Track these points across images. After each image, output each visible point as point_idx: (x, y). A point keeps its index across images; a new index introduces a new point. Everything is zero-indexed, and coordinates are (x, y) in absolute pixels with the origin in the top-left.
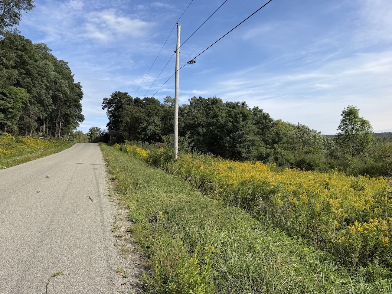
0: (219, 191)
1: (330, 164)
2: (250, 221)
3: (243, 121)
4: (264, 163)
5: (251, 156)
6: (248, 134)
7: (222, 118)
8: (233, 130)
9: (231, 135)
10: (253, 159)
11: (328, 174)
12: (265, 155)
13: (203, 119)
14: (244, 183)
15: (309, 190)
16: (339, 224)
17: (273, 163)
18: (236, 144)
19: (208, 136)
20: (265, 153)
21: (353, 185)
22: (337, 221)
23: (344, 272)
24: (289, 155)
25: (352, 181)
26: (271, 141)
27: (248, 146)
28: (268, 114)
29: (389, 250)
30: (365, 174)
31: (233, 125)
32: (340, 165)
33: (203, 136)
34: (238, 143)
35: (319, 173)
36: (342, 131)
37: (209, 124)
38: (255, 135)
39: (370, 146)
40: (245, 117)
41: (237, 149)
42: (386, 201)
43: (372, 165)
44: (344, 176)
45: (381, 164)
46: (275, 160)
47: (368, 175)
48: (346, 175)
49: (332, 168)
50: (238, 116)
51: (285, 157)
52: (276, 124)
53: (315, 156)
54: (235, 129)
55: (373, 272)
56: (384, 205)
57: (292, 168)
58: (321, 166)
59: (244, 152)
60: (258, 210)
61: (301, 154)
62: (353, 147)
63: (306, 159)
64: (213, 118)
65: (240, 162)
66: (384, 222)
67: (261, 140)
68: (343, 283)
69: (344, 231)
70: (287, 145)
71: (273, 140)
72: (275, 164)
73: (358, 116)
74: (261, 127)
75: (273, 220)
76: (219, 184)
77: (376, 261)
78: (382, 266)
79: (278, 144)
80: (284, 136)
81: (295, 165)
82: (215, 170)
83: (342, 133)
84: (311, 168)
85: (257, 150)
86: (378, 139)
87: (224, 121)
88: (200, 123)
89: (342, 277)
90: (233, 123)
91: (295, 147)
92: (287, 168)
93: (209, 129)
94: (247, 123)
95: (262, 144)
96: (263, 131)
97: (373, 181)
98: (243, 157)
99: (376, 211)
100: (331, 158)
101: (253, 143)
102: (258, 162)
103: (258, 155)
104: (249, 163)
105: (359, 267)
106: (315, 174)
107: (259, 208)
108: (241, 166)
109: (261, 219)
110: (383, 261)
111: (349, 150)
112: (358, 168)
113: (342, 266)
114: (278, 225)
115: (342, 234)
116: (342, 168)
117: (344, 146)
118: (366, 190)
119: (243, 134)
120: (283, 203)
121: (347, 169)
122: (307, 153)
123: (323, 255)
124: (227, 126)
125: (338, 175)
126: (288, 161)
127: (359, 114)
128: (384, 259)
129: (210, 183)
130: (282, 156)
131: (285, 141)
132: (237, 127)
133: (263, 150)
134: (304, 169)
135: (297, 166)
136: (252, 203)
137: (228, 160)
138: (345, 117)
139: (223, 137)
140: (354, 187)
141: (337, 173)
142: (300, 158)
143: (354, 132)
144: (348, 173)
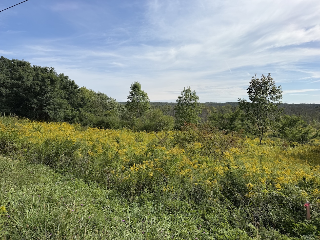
0: (22, 151)
1: (122, 124)
2: (53, 175)
3: (51, 85)
4: (70, 124)
5: (59, 117)
6: (56, 97)
7: (28, 80)
8: (40, 92)
9: (39, 97)
10: (60, 121)
11: (120, 131)
12: (71, 116)
13: (6, 79)
14: (48, 142)
15: (104, 144)
16: (125, 167)
17: (79, 123)
18: (44, 106)
19: (12, 97)
20: (71, 115)
21: (136, 138)
22: (124, 165)
23: (125, 203)
24: (92, 117)
25: (136, 135)
26: (76, 104)
27: (56, 109)
28: (73, 81)
29: (154, 181)
30: (144, 130)
31: (41, 88)
32: (129, 124)
33: (6, 98)
34: (46, 106)
35: (114, 131)
36: (131, 99)
37: (13, 85)
38: (62, 99)
39: (148, 111)
40: (53, 82)
41: (44, 111)
42: (154, 148)
43: (148, 124)
44: (131, 132)
45: (154, 123)
46: (80, 121)
47: (146, 131)
48: (133, 131)
49: (123, 126)
50: (46, 80)
51: (88, 118)
52: (81, 91)
53: (111, 118)
54: (43, 92)
55: (144, 198)
56: (153, 151)
57: (94, 127)
58: (116, 125)
59: (51, 114)
60: (60, 165)
61: (101, 116)
62: (137, 111)
63: (105, 120)
64: (18, 79)
65: (47, 123)
66: (152, 162)
67: (68, 104)
68: (124, 211)
69: (127, 172)
70: (90, 108)
71: (78, 104)
72: (80, 124)
73: (141, 89)
74: (67, 92)
75: (74, 171)
76: (23, 144)
77: (146, 190)
78: (149, 192)
79: (82, 108)
80: (88, 101)
81: (96, 125)
82: (18, 131)
83: (131, 101)
84: (109, 127)
85: (64, 112)
86: (153, 107)
87: (30, 84)
88: (3, 83)
89: (124, 207)
90: (40, 86)
91: (96, 110)
92: (90, 128)
93: (13, 90)
94: (55, 87)
95: (69, 107)
96: (69, 96)
97: (148, 135)
98: (51, 118)
99: (148, 155)
100: (123, 119)
101: (60, 106)
102: (65, 123)
103: (65, 116)
104: (56, 124)
105: (135, 197)
106: (111, 131)
107: (61, 163)
108: (48, 126)
109: (62, 172)
110: (150, 189)
111: (135, 113)
112: (140, 126)
113: (124, 198)
114: (78, 175)
115: (126, 174)
116: (130, 126)
117: (131, 110)
118: (144, 141)
119: (51, 97)
120: (83, 156)
121: (133, 127)
122: (106, 115)
123: (112, 193)
124: (34, 88)
125: (127, 132)
126: (91, 122)
127: (141, 88)
128: (151, 188)
129: (12, 144)
130: (86, 117)
131: (88, 105)
132: (44, 90)
133: (69, 112)
134: (103, 127)
135: (98, 126)
136: (55, 159)
137: (35, 121)
138: (133, 89)
139: (30, 99)
140: (137, 139)
141: (126, 130)
142: (100, 119)
143: (138, 101)
144: (134, 130)
